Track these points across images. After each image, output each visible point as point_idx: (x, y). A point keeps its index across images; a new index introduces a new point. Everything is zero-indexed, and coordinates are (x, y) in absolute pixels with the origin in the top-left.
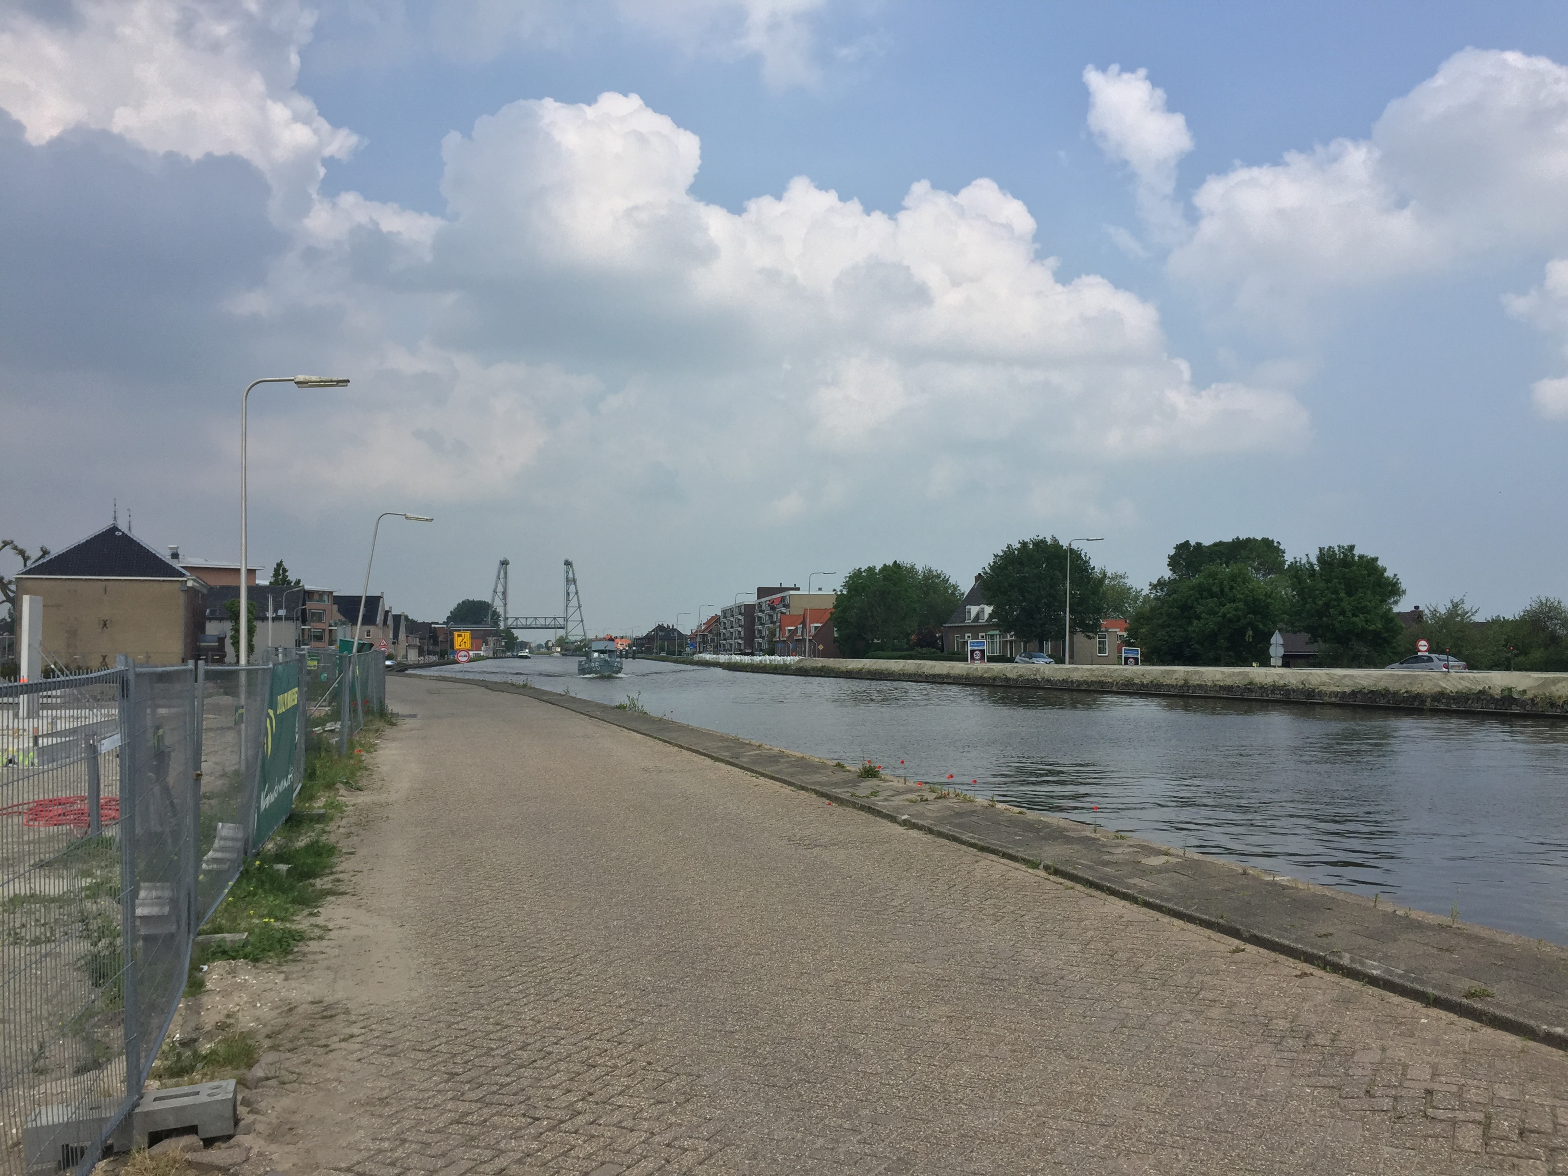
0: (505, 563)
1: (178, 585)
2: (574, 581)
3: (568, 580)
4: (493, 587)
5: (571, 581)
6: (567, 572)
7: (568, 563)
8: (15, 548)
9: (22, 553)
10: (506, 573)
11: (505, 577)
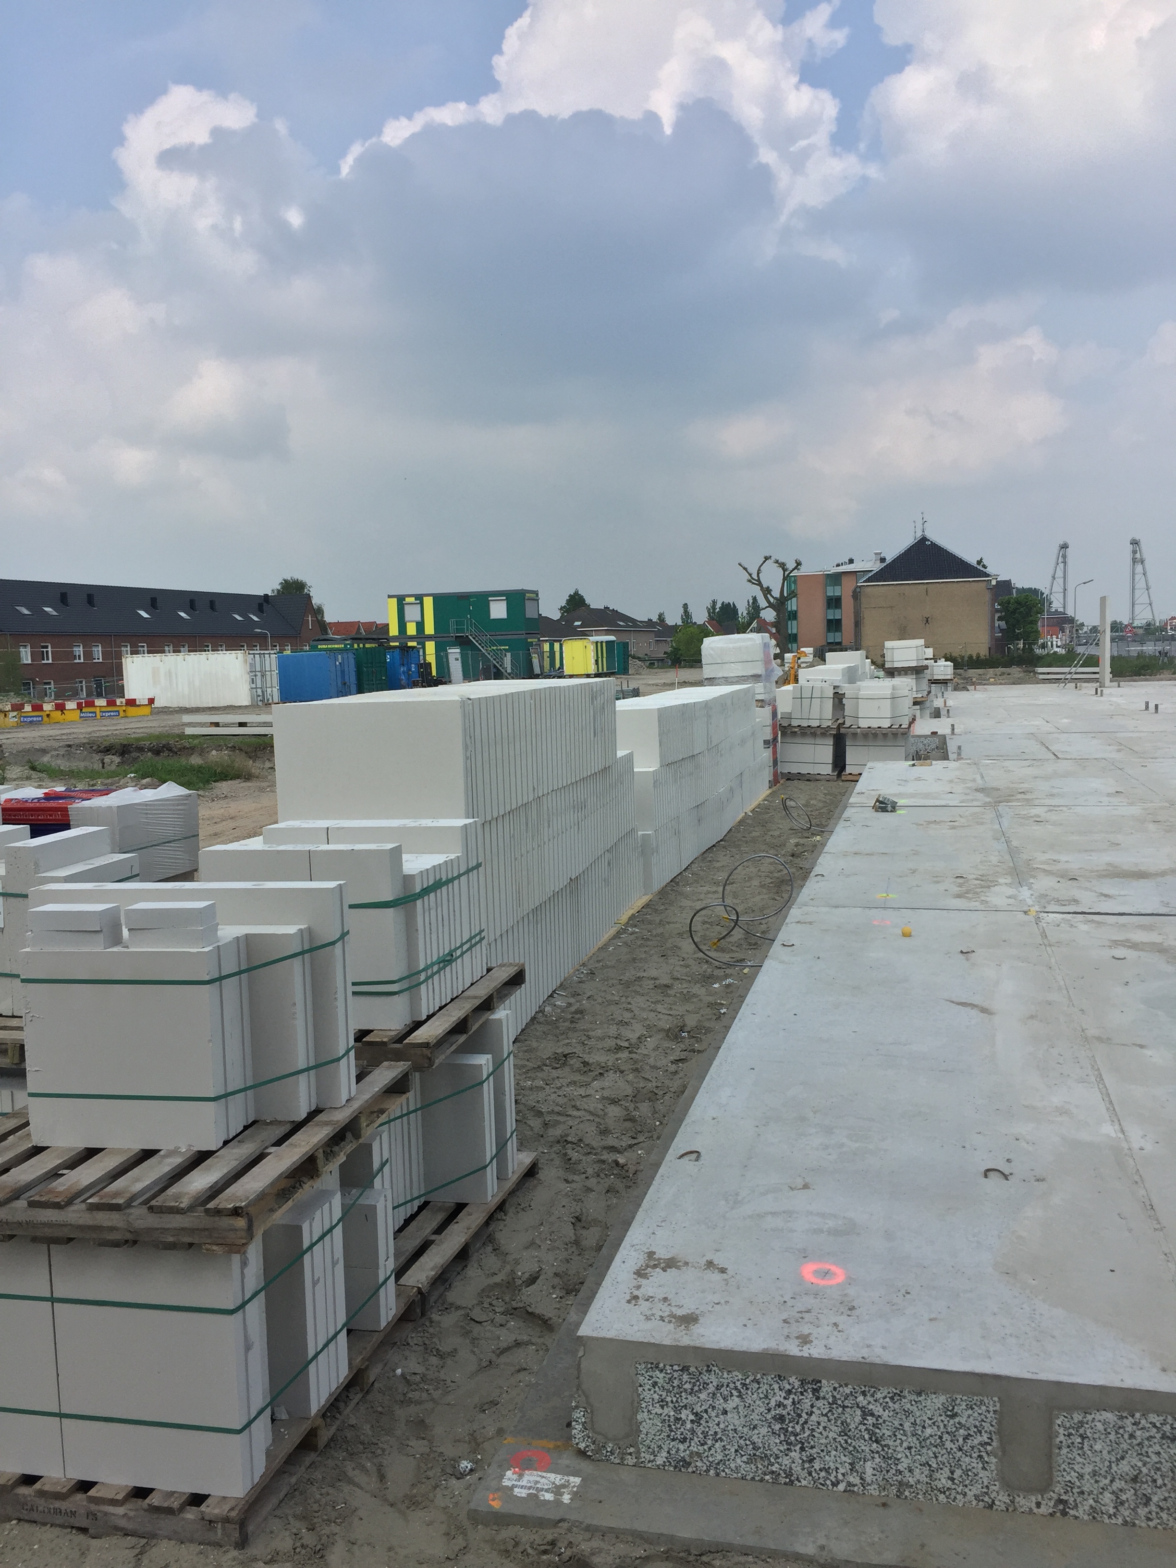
0: (1064, 547)
1: (984, 585)
2: (1142, 562)
3: (1134, 561)
4: (1052, 572)
5: (1137, 560)
6: (1134, 552)
7: (1135, 543)
8: (777, 562)
9: (783, 566)
10: (1064, 557)
11: (1065, 562)
